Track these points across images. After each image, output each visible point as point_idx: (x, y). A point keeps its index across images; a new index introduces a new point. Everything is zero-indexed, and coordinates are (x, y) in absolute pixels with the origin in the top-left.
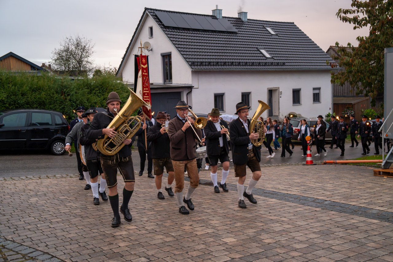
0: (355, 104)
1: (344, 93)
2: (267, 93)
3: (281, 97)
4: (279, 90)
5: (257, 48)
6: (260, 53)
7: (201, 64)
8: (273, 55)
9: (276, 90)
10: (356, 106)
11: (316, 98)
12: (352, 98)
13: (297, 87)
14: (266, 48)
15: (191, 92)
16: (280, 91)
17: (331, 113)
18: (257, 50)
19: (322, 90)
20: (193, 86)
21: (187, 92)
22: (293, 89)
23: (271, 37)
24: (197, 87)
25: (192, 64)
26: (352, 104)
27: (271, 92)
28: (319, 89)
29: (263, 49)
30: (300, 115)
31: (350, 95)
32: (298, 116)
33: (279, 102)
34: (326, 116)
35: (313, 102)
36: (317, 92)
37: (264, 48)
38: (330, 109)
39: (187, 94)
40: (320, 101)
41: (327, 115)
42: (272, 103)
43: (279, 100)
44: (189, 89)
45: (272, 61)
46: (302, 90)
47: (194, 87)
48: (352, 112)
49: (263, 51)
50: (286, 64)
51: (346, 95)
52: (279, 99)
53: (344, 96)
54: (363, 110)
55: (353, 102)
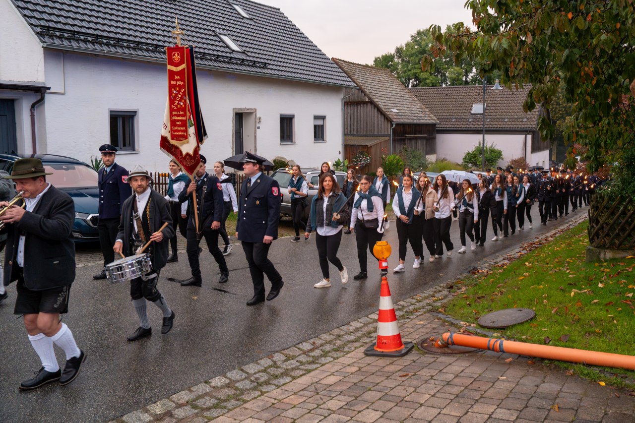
0: (371, 147)
1: (352, 130)
2: (233, 119)
3: (259, 128)
4: (256, 115)
5: (213, 31)
6: (219, 40)
7: (74, 36)
8: (244, 48)
9: (251, 113)
10: (373, 150)
11: (319, 133)
12: (364, 138)
13: (287, 112)
14: (232, 35)
15: (42, 100)
16: (258, 116)
17: (341, 160)
18: (213, 34)
19: (328, 120)
20: (48, 86)
21: (33, 101)
22: (281, 115)
23: (241, 20)
24: (62, 91)
25: (44, 32)
26: (367, 146)
27: (240, 117)
28: (323, 118)
29: (226, 35)
30: (292, 161)
31: (362, 133)
32: (290, 164)
33: (255, 136)
34: (334, 165)
35: (315, 140)
36: (320, 122)
37: (229, 34)
38: (340, 153)
39: (33, 106)
40: (325, 139)
41: (336, 162)
42: (242, 139)
43: (255, 133)
44: (38, 92)
45: (243, 57)
46: (296, 117)
47: (51, 90)
48: (367, 159)
49: (226, 39)
50: (268, 67)
51: (355, 133)
52: (255, 131)
53: (353, 135)
54: (384, 156)
55: (369, 144)
